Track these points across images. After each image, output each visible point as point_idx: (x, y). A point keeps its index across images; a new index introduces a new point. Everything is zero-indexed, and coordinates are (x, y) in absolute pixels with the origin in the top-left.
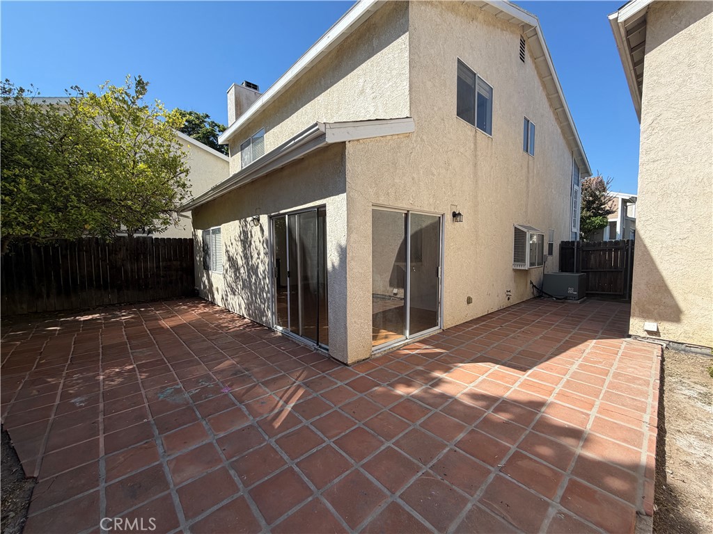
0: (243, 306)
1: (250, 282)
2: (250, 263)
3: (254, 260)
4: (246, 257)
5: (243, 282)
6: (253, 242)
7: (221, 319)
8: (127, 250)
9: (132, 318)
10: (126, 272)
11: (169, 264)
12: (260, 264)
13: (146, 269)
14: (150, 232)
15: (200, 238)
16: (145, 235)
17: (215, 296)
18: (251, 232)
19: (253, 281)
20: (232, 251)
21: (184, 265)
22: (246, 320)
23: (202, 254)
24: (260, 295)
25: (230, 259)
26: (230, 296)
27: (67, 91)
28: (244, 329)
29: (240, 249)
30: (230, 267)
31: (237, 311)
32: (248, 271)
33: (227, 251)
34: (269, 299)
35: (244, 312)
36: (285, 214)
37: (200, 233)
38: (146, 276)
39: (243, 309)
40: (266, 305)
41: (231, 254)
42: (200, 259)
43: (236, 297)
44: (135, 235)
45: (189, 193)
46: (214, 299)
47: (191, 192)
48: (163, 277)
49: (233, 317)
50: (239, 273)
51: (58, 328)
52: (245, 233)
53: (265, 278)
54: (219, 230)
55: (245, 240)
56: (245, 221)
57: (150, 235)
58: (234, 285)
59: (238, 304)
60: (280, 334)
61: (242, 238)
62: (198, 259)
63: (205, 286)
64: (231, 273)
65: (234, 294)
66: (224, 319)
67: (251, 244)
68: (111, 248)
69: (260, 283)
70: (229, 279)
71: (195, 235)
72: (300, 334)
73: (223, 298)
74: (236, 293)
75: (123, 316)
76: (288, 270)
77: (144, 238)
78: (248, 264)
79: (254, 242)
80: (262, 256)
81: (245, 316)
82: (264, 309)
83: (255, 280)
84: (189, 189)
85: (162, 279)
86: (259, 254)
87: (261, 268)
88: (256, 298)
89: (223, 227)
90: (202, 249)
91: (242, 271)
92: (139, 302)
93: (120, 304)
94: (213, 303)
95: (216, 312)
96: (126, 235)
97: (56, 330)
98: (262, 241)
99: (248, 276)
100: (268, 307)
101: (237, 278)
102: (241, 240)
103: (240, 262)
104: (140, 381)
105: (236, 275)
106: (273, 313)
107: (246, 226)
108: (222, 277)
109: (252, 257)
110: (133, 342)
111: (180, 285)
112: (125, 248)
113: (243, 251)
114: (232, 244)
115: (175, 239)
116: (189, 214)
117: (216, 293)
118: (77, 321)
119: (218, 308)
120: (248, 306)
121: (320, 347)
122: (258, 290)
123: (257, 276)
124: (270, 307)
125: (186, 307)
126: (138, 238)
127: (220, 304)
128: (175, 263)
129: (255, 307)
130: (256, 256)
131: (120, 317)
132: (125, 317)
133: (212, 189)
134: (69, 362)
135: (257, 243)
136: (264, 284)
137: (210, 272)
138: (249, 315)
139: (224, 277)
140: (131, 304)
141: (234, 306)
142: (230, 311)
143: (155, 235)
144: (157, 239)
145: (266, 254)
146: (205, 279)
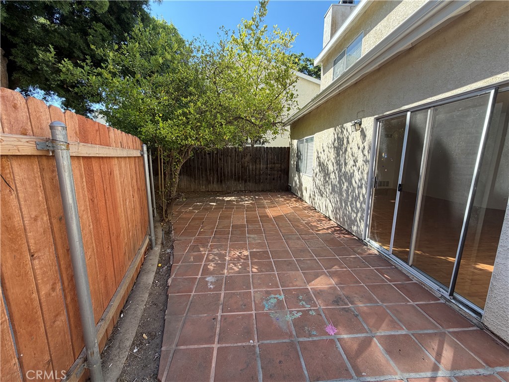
0: (330, 209)
1: (341, 189)
2: (343, 169)
3: (349, 167)
4: (338, 163)
5: (332, 186)
6: (349, 149)
7: (309, 217)
8: (250, 155)
9: (251, 203)
10: (249, 170)
11: (273, 166)
12: (356, 172)
13: (260, 169)
14: (263, 143)
15: (295, 146)
16: (260, 145)
17: (304, 194)
18: (348, 138)
19: (345, 187)
20: (323, 157)
21: (283, 167)
22: (332, 222)
23: (296, 159)
24: (352, 203)
25: (321, 164)
26: (318, 197)
27: (218, 34)
28: (333, 232)
29: (332, 155)
30: (320, 172)
31: (323, 210)
32: (340, 177)
33: (318, 157)
34: (363, 210)
35: (330, 214)
36: (407, 110)
37: (295, 142)
38: (260, 173)
39: (330, 212)
40: (359, 215)
41: (322, 160)
42: (294, 163)
43: (323, 199)
44: (255, 146)
45: (295, 102)
46: (302, 196)
47: (297, 102)
48: (269, 175)
49: (320, 216)
50: (329, 178)
51: (215, 204)
52: (340, 140)
53: (361, 187)
54: (312, 139)
55: (340, 147)
56: (342, 127)
57: (263, 146)
58: (322, 188)
59: (326, 205)
60: (376, 252)
61: (336, 144)
62: (292, 162)
63: (296, 184)
64: (320, 176)
65: (322, 196)
66: (312, 218)
67: (346, 150)
68: (242, 154)
69: (353, 191)
70: (317, 181)
71: (291, 144)
72: (410, 263)
73: (310, 197)
74: (324, 195)
75: (246, 201)
76: (400, 182)
77: (260, 147)
78: (340, 170)
79: (351, 149)
80: (360, 163)
81: (332, 218)
82: (355, 218)
83: (347, 187)
84: (296, 100)
85: (269, 176)
86: (355, 161)
87: (357, 176)
88: (346, 205)
89: (317, 136)
90: (296, 155)
91: (332, 176)
92: (255, 191)
93: (245, 191)
94: (301, 199)
95: (305, 209)
96: (250, 145)
97: (213, 205)
98: (361, 147)
99: (339, 182)
100: (361, 218)
101: (326, 182)
102: (335, 147)
103: (331, 168)
104: (251, 274)
105: (325, 179)
106: (366, 225)
107: (342, 132)
108: (311, 179)
109: (346, 164)
110: (250, 226)
111: (279, 182)
112: (249, 154)
113: (336, 158)
114: (324, 151)
115: (278, 147)
116: (288, 128)
117: (304, 192)
118: (224, 200)
119: (306, 205)
120: (336, 211)
121: (455, 298)
122: (350, 198)
123: (350, 183)
124: (365, 218)
125: (282, 199)
126: (257, 147)
127: (307, 200)
128: (277, 165)
129: (343, 213)
130: (352, 163)
131: (244, 201)
132: (247, 202)
133: (313, 100)
134: (213, 235)
135: (355, 150)
136: (359, 194)
137: (301, 174)
138: (336, 219)
139: (314, 180)
140: (251, 192)
141: (321, 206)
142: (316, 210)
143: (266, 145)
144: (267, 148)
145: (366, 161)
146: (296, 178)
